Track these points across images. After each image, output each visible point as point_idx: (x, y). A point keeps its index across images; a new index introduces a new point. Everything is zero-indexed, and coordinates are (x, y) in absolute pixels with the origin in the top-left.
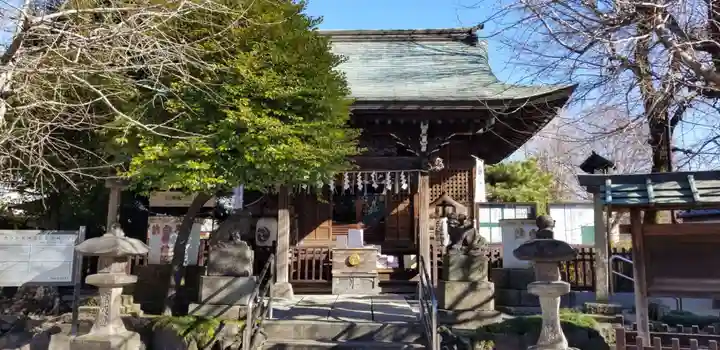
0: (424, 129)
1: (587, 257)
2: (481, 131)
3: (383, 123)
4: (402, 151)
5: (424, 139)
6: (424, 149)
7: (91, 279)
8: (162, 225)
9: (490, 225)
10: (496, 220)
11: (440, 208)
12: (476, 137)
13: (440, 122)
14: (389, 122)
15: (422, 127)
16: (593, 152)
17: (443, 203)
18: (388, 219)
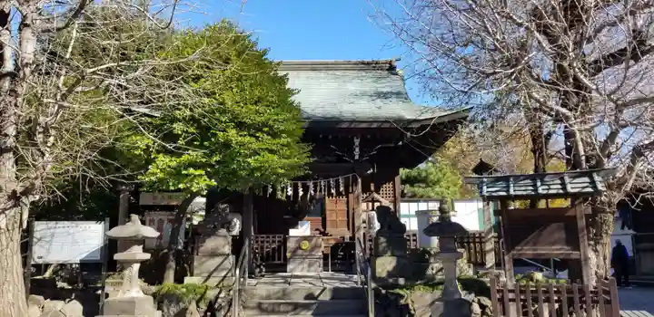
0: (357, 142)
1: (477, 240)
2: (401, 143)
3: (325, 137)
4: (340, 159)
5: (357, 150)
6: (357, 157)
7: (117, 257)
8: (156, 219)
9: (409, 216)
10: (413, 213)
11: (370, 204)
12: (397, 147)
13: (369, 137)
14: (330, 137)
15: (355, 140)
16: (481, 159)
17: (373, 199)
18: (328, 213)
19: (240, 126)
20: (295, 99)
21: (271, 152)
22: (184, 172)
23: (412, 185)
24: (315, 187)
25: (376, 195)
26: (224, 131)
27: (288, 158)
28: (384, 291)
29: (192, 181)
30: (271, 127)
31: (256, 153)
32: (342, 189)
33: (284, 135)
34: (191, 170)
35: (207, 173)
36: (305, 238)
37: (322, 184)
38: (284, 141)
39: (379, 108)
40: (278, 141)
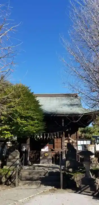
0: (63, 121)
4: (58, 126)
5: (63, 123)
6: (63, 125)
9: (80, 145)
11: (68, 141)
17: (69, 139)
18: (55, 143)
19: (21, 117)
20: (42, 107)
21: (32, 125)
22: (3, 132)
23: (85, 133)
24: (50, 135)
25: (70, 138)
26: (16, 119)
27: (37, 127)
28: (67, 173)
29: (5, 135)
30: (32, 117)
31: (26, 126)
32: (58, 136)
33: (36, 120)
34: (5, 132)
35: (10, 132)
36: (46, 152)
37: (52, 134)
38: (36, 121)
39: (71, 109)
40: (34, 122)
